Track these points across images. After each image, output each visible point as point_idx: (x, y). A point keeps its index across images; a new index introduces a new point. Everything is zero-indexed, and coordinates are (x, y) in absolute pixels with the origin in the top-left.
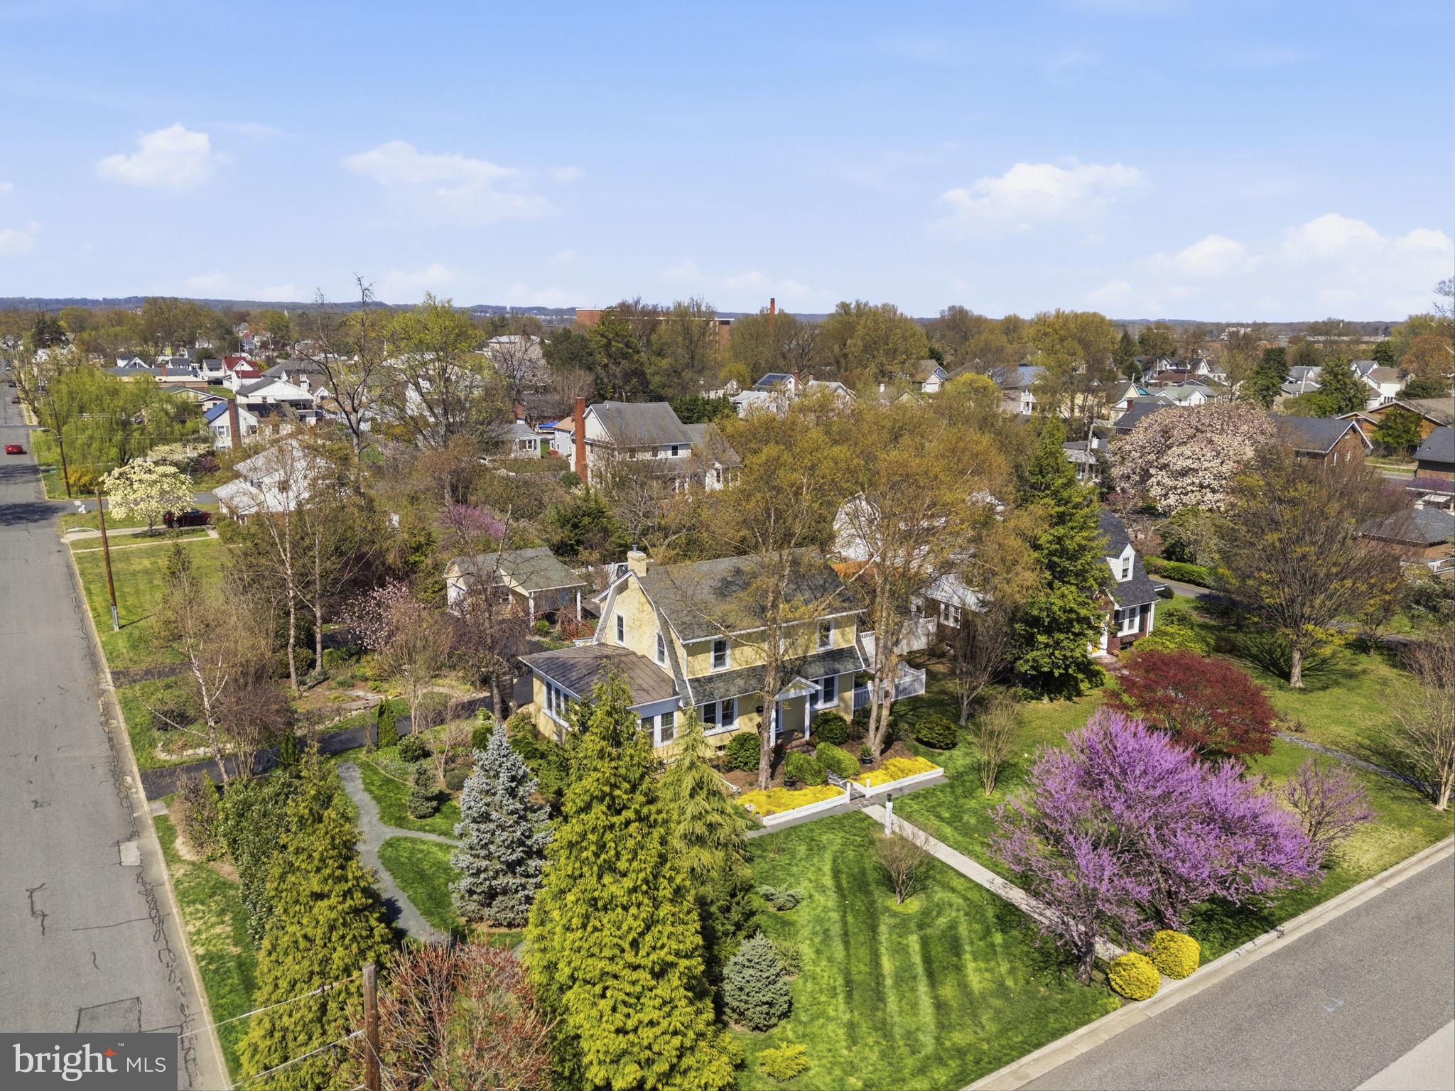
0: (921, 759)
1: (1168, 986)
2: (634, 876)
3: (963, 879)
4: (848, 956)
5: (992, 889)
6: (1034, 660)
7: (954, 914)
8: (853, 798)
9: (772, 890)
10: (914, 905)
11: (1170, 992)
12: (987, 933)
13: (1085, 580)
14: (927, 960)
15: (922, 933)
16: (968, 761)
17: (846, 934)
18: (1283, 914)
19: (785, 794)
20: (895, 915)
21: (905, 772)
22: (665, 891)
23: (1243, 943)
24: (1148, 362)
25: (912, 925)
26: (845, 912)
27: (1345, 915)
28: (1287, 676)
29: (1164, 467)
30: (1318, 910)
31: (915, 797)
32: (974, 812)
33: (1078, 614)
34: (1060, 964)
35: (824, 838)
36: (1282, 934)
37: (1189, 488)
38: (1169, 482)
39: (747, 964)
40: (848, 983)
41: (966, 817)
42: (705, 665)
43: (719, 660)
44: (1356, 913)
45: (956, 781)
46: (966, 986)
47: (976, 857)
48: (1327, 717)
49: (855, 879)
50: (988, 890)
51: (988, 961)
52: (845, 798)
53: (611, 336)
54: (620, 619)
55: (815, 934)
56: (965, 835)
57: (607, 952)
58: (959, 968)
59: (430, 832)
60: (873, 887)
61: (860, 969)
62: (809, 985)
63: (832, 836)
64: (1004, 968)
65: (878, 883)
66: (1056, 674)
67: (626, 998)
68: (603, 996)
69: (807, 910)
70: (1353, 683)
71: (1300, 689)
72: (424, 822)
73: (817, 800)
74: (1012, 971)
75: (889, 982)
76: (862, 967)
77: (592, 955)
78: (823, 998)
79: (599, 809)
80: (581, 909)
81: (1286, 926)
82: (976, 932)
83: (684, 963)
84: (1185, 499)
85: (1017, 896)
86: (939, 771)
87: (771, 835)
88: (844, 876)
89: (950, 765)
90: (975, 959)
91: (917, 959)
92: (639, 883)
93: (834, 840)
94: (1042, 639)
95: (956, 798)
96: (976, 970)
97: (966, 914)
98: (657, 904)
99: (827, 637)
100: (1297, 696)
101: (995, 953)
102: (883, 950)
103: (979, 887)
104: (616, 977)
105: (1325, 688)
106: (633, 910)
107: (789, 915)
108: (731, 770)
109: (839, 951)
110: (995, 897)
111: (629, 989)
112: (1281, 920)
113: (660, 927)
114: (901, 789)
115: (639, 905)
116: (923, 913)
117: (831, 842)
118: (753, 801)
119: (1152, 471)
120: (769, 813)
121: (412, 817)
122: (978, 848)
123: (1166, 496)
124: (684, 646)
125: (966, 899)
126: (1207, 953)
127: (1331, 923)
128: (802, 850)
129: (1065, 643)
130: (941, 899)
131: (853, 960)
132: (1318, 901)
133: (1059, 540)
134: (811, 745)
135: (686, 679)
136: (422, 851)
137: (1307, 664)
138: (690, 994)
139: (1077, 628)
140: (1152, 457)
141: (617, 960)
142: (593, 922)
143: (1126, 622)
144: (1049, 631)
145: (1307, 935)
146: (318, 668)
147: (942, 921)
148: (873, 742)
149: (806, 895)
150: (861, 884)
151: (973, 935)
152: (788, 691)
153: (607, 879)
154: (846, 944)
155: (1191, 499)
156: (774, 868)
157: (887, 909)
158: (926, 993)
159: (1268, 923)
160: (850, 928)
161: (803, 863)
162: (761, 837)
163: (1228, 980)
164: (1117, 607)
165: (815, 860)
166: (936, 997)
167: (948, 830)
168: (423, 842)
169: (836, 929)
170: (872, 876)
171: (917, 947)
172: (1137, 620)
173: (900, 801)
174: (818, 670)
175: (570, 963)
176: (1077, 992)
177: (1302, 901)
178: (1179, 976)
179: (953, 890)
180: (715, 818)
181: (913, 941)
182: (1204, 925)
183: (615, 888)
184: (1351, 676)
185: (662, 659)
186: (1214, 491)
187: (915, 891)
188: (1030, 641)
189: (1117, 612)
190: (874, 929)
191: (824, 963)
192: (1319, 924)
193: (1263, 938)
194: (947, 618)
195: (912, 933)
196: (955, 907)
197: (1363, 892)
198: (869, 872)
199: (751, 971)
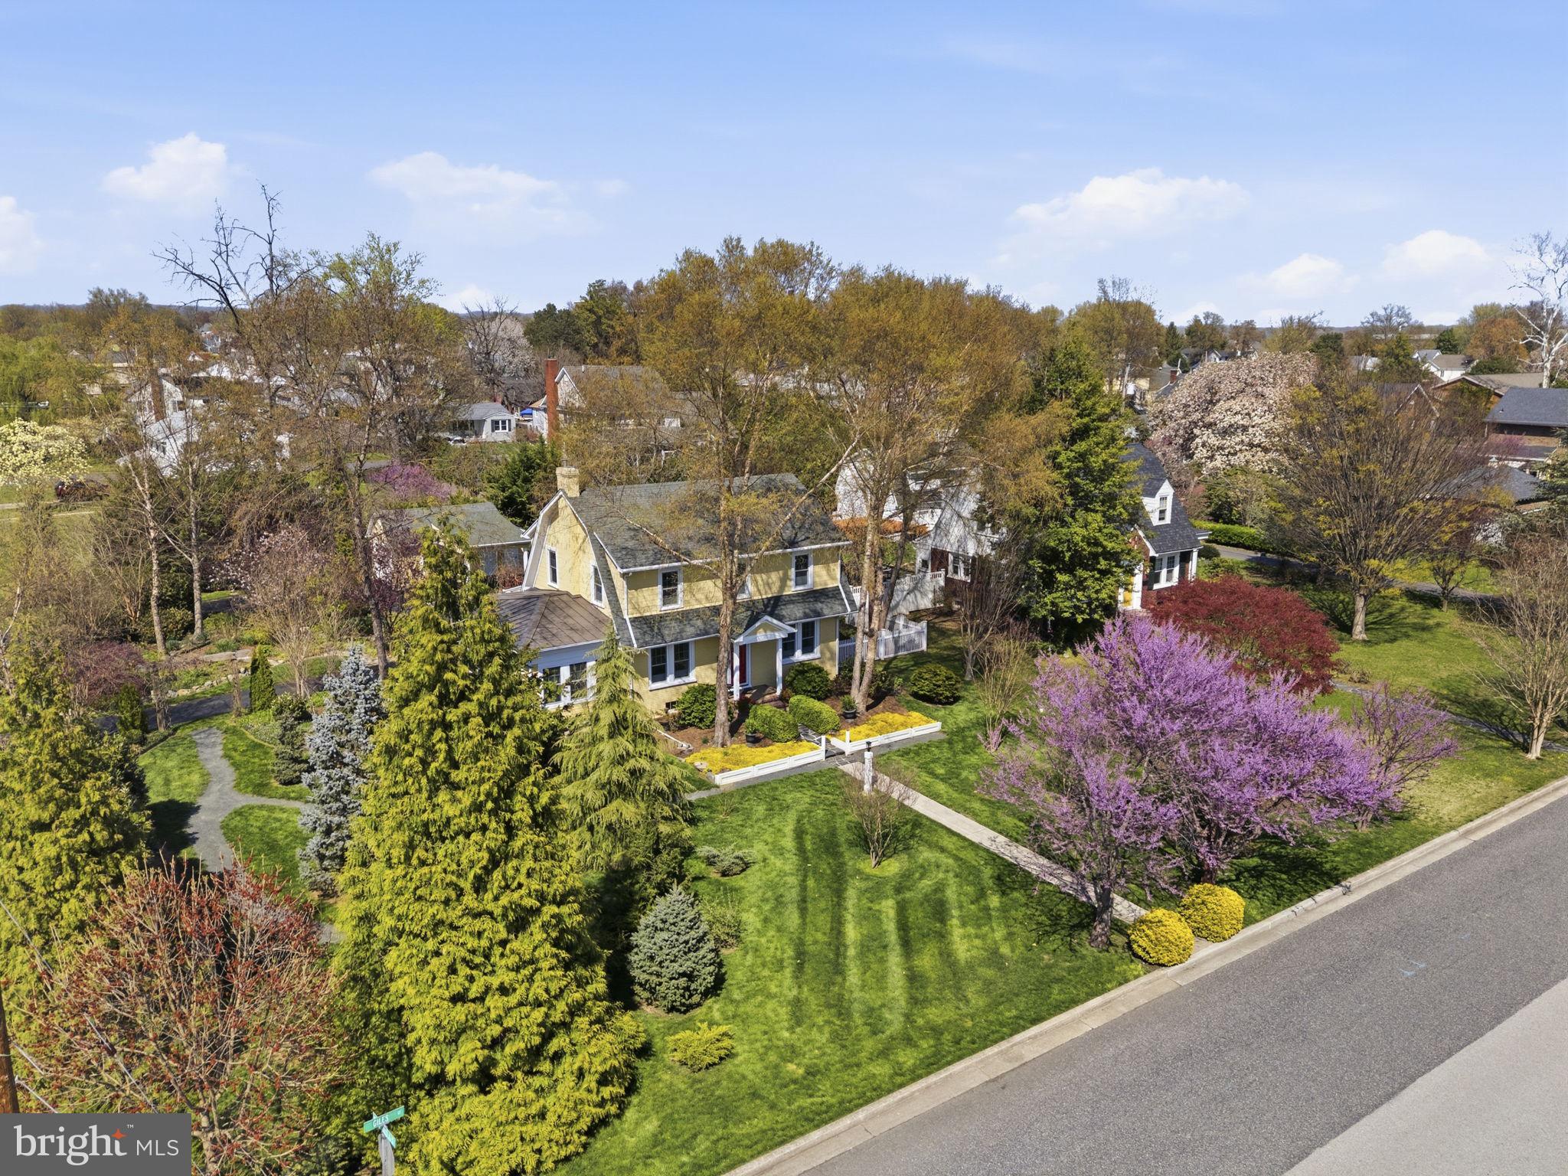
0: (915, 714)
1: (1205, 950)
2: (475, 788)
3: (955, 839)
4: (804, 924)
5: (993, 848)
6: (1053, 604)
7: (941, 875)
8: (829, 755)
9: (715, 852)
10: (892, 867)
11: (1207, 956)
12: (982, 894)
13: (1114, 508)
14: (903, 926)
15: (899, 898)
16: (972, 716)
17: (804, 900)
18: (1347, 869)
19: (746, 751)
20: (867, 878)
21: (893, 727)
22: (522, 813)
23: (1300, 900)
24: (1196, 355)
25: (888, 889)
26: (805, 876)
27: (1424, 869)
28: (1348, 629)
29: (1209, 426)
30: (1390, 864)
31: (905, 753)
32: (975, 768)
33: (1104, 547)
34: (1073, 927)
35: (789, 798)
36: (1348, 890)
37: (1238, 448)
38: (1214, 441)
39: (660, 925)
40: (801, 954)
41: (964, 774)
42: (652, 601)
43: (669, 596)
44: (1438, 866)
45: (957, 739)
46: (949, 955)
47: (974, 815)
48: (1398, 668)
49: (822, 840)
50: (987, 851)
51: (979, 926)
52: (819, 755)
53: (601, 312)
54: (553, 555)
55: (765, 900)
56: (963, 791)
57: (439, 894)
58: (942, 936)
59: (296, 799)
60: (843, 848)
61: (817, 938)
62: (749, 958)
63: (799, 795)
64: (999, 934)
65: (851, 844)
66: (1080, 620)
67: (469, 957)
68: (437, 954)
69: (759, 874)
70: (1425, 635)
71: (1364, 641)
72: (290, 788)
73: (785, 755)
74: (1010, 936)
75: (852, 952)
76: (819, 936)
77: (420, 898)
78: (766, 973)
79: (427, 699)
80: (402, 837)
81: (1353, 881)
82: (966, 895)
83: (549, 910)
84: (1233, 460)
85: (1023, 856)
86: (935, 726)
87: (723, 795)
88: (809, 837)
89: (951, 721)
90: (964, 925)
91: (890, 926)
92: (482, 798)
93: (802, 799)
94: (1062, 578)
95: (955, 754)
96: (964, 937)
97: (956, 876)
98: (510, 830)
99: (805, 574)
100: (1360, 648)
101: (990, 917)
102: (849, 917)
103: (975, 847)
104: (453, 927)
105: (1393, 640)
106: (475, 837)
107: (736, 881)
108: (683, 727)
109: (793, 919)
110: (993, 858)
111: (472, 943)
112: (1346, 875)
113: (514, 863)
114: (889, 745)
115: (484, 828)
116: (903, 876)
117: (796, 801)
118: (706, 759)
119: (1197, 431)
120: (723, 770)
121: (275, 784)
122: (976, 805)
123: (1212, 458)
124: (624, 575)
125: (957, 858)
126: (1254, 912)
127: (1406, 879)
128: (761, 810)
129: (1089, 583)
130: (926, 860)
131: (809, 928)
132: (1390, 855)
133: (1082, 456)
134: (784, 700)
135: (626, 617)
136: (279, 820)
137: (1371, 618)
138: (564, 954)
139: (1103, 564)
140: (1196, 416)
141: (453, 904)
142: (420, 852)
143: (1164, 572)
144: (1069, 569)
145: (1377, 892)
146: (198, 631)
147: (926, 884)
148: (858, 696)
149: (759, 857)
150: (829, 846)
151: (963, 899)
152: (755, 633)
153: (443, 796)
154: (803, 911)
155: (1238, 460)
156: (723, 830)
157: (859, 872)
158: (898, 965)
159: (1333, 878)
160: (810, 894)
161: (760, 824)
162: (711, 798)
163: (1280, 942)
164: (1152, 553)
165: (775, 821)
166: (910, 969)
167: (941, 787)
168: (283, 810)
169: (793, 894)
170: (843, 836)
171: (892, 913)
172: (1176, 570)
173: (884, 758)
174: (796, 611)
175: (392, 910)
176: (1090, 959)
177: (1369, 855)
178: (1219, 938)
179: (943, 850)
180: (644, 763)
181: (888, 907)
182: (1253, 882)
183: (448, 806)
184: (1425, 629)
185: (599, 598)
186: (1266, 450)
187: (895, 852)
188: (1049, 582)
189: (1153, 559)
190: (839, 894)
191: (771, 933)
192: (1395, 879)
193: (1323, 896)
194: (956, 571)
195: (887, 897)
196: (943, 868)
197: (1445, 845)
198: (839, 832)
199: (665, 935)
